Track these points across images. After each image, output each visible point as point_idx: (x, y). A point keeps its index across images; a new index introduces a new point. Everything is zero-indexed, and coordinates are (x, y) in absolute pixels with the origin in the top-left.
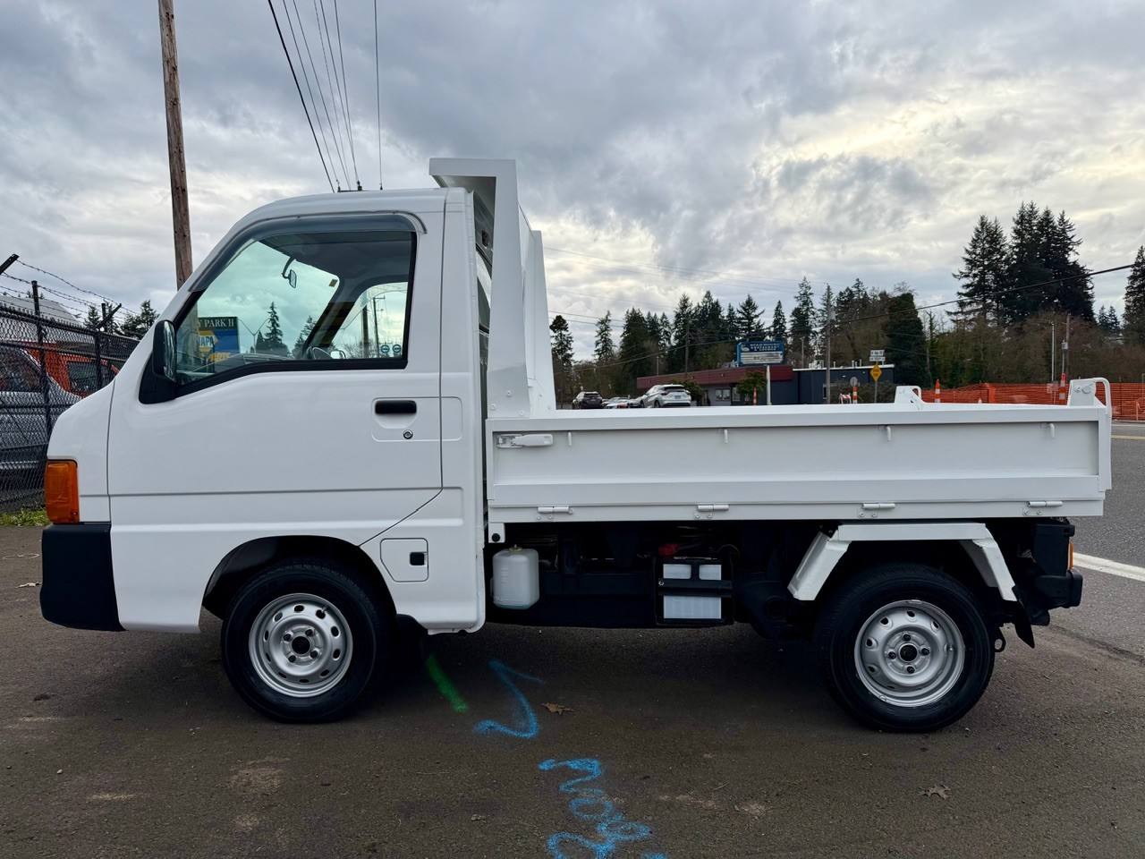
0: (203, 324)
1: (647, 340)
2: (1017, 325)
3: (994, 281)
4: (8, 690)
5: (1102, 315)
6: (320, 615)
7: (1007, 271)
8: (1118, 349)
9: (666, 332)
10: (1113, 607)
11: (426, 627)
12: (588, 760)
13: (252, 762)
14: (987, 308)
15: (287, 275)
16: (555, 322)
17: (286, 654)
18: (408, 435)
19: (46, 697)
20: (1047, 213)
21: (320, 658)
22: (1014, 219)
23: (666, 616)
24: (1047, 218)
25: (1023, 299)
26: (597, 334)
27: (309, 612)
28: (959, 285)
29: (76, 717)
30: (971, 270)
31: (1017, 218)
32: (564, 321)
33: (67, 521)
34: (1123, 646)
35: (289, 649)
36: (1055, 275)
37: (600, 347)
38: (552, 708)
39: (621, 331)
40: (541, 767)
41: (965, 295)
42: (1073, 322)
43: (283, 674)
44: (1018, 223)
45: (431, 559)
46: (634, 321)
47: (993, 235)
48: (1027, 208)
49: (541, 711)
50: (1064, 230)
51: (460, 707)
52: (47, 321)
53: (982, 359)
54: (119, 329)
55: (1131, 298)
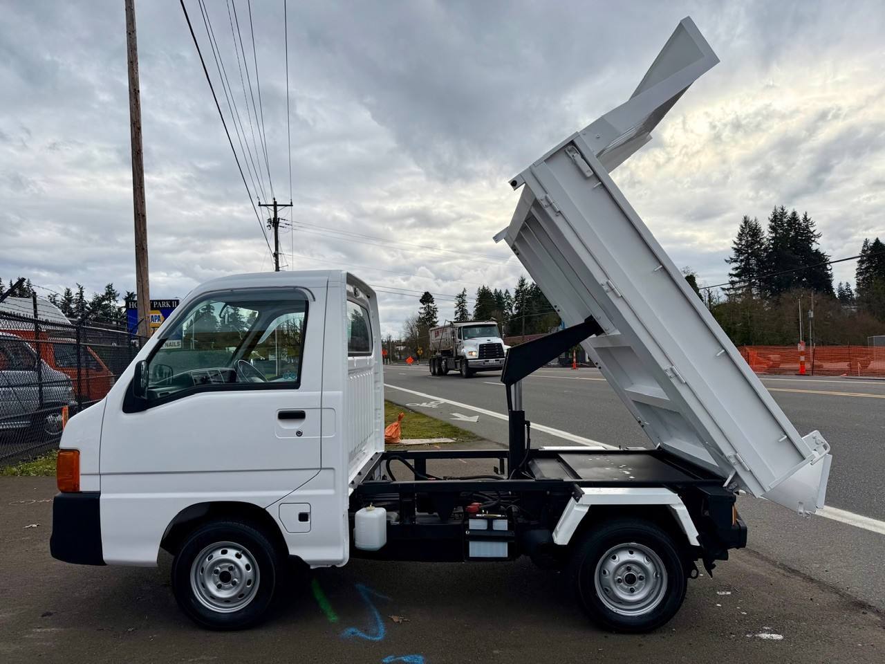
0: (152, 305)
1: (494, 310)
2: (775, 298)
3: (756, 265)
4: (23, 609)
5: (840, 290)
6: (238, 556)
7: (766, 257)
8: (852, 316)
9: (509, 304)
10: (795, 536)
11: (308, 563)
12: (416, 656)
13: (192, 660)
14: (752, 285)
15: (222, 316)
16: (423, 297)
17: (215, 583)
18: (299, 434)
19: (49, 614)
20: (794, 214)
21: (238, 586)
22: (769, 219)
23: (470, 556)
24: (794, 216)
25: (779, 279)
26: (456, 305)
27: (231, 554)
28: (730, 268)
29: (71, 628)
30: (739, 256)
31: (771, 218)
32: (431, 296)
33: (71, 491)
34: (795, 567)
35: (218, 579)
36: (803, 260)
37: (458, 316)
38: (396, 619)
39: (475, 302)
40: (384, 661)
41: (735, 275)
42: (816, 296)
43: (213, 597)
44: (772, 221)
45: (313, 517)
46: (484, 295)
47: (754, 230)
48: (779, 210)
49: (387, 620)
50: (808, 228)
51: (333, 618)
52: (43, 322)
53: (749, 324)
54: (88, 305)
55: (861, 278)
